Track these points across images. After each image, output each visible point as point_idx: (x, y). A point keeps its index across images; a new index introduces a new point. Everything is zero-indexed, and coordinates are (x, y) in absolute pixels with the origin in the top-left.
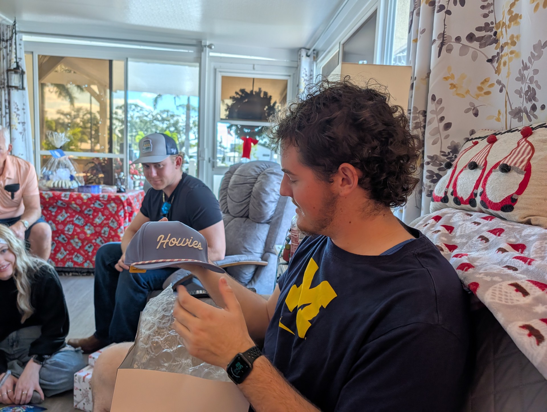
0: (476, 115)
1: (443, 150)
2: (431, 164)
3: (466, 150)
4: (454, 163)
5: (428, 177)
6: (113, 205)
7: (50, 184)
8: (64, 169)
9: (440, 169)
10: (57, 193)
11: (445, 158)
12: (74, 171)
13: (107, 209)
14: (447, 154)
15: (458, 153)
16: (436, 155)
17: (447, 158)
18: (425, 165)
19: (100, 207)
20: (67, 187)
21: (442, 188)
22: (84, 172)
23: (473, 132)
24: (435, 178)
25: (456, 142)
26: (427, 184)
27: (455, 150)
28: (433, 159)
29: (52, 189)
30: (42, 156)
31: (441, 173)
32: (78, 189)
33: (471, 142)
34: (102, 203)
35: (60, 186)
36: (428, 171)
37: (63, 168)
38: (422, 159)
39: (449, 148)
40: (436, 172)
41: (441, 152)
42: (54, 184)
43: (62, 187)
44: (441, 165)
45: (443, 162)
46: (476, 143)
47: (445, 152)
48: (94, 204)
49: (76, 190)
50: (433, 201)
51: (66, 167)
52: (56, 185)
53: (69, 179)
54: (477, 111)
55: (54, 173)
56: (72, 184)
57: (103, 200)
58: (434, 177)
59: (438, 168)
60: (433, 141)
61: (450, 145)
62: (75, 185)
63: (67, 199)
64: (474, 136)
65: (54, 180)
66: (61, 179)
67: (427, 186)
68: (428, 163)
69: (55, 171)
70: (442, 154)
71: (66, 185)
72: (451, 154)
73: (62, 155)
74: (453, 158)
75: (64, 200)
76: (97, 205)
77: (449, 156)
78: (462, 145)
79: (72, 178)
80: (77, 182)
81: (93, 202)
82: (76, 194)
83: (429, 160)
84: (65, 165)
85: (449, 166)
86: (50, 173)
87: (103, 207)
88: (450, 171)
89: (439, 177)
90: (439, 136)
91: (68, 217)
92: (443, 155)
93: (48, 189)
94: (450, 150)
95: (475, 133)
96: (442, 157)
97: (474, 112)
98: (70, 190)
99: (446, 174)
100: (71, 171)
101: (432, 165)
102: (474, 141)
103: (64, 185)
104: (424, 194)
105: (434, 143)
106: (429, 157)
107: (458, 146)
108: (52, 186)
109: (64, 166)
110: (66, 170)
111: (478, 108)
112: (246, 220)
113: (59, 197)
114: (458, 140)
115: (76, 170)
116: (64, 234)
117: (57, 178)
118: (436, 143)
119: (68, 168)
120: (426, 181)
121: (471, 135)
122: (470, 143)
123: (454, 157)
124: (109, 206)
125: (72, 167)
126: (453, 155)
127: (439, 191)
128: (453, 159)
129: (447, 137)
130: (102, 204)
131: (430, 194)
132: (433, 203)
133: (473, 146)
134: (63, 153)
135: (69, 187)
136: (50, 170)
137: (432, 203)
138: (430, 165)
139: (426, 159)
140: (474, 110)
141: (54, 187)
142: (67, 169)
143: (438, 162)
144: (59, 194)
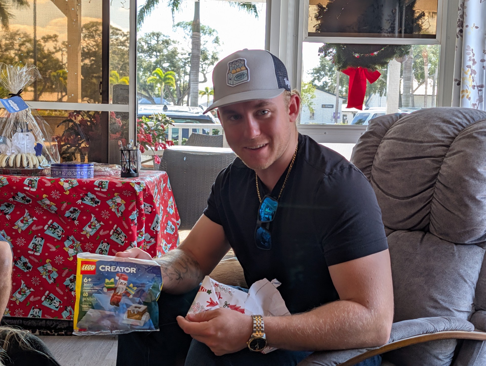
6: (119, 200)
8: (26, 133)
10: (16, 178)
12: (43, 137)
13: (107, 207)
19: (94, 205)
20: (32, 167)
32: (52, 171)
34: (98, 197)
35: (18, 165)
37: (23, 132)
42: (7, 161)
43: (21, 167)
48: (82, 199)
49: (49, 172)
51: (28, 129)
52: (11, 164)
53: (35, 152)
55: (8, 141)
56: (40, 162)
57: (100, 192)
62: (44, 163)
63: (34, 190)
65: (8, 154)
66: (19, 151)
69: (10, 137)
71: (28, 164)
73: (22, 107)
75: (29, 191)
76: (87, 202)
79: (39, 149)
80: (48, 158)
81: (81, 195)
82: (50, 180)
84: (27, 126)
87: (99, 204)
91: (34, 222)
98: (36, 172)
100: (36, 138)
103: (25, 164)
109: (25, 129)
110: (28, 136)
112: (423, 236)
113: (20, 186)
116: (27, 256)
117: (14, 151)
119: (31, 130)
124: (109, 202)
125: (38, 130)
130: (97, 200)
135: (34, 166)
141: (8, 166)
142: (30, 134)
144: (18, 181)
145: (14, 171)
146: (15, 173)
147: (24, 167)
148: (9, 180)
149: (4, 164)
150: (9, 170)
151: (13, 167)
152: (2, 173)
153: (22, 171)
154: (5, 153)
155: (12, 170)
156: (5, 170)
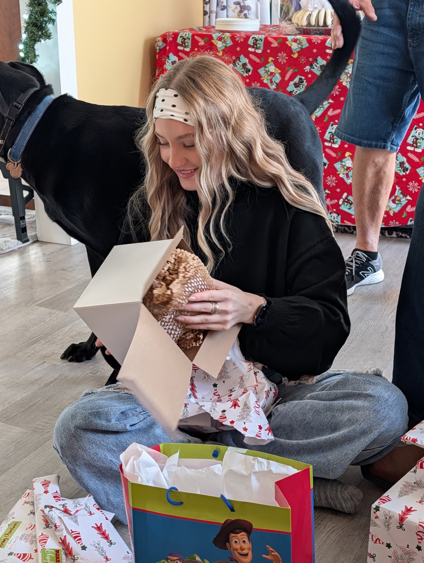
10: (317, 38)
52: (313, 22)
93: (297, 32)
141: (309, 24)
144: (319, 42)
145: (316, 30)
146: (317, 34)
147: (327, 26)
148: (309, 41)
149: (304, 23)
150: (310, 30)
151: (314, 26)
152: (302, 33)
153: (325, 30)
154: (307, 6)
155: (313, 30)
156: (306, 29)
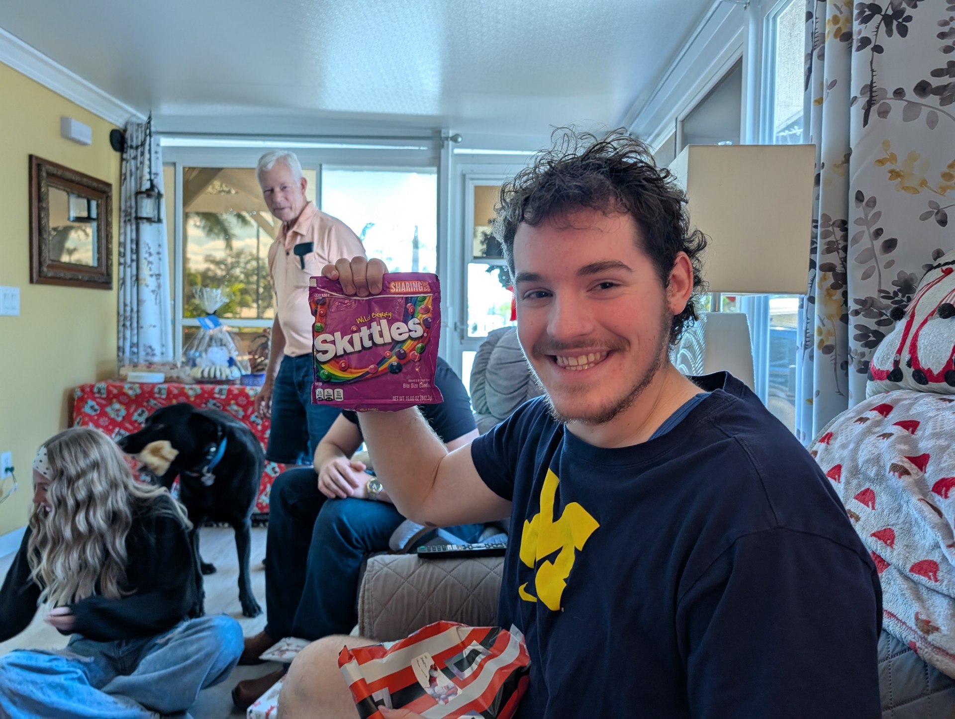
0: (943, 222)
1: (882, 288)
2: (862, 313)
3: (930, 286)
4: (908, 309)
5: (857, 338)
7: (197, 373)
8: (220, 347)
9: (879, 323)
10: (208, 387)
11: (889, 302)
12: (235, 351)
14: (892, 295)
15: (915, 292)
16: (871, 298)
17: (892, 303)
18: (850, 317)
20: (224, 378)
21: (887, 355)
22: (250, 353)
23: (938, 254)
24: (872, 338)
25: (908, 274)
26: (856, 350)
27: (907, 287)
28: (866, 305)
29: (199, 382)
30: (185, 327)
31: (882, 329)
32: (241, 380)
33: (939, 270)
35: (212, 375)
36: (857, 327)
37: (217, 346)
38: (844, 306)
39: (894, 283)
40: (874, 327)
41: (880, 291)
42: (203, 372)
43: (215, 377)
44: (881, 314)
45: (884, 309)
46: (948, 272)
47: (888, 293)
49: (238, 382)
50: (872, 378)
51: (222, 344)
52: (206, 374)
53: (227, 364)
54: (945, 215)
55: (204, 355)
56: (231, 372)
58: (870, 336)
59: (876, 320)
60: (864, 273)
61: (897, 279)
62: (235, 373)
64: (941, 260)
65: (203, 366)
66: (213, 364)
67: (856, 354)
68: (857, 313)
69: (206, 351)
70: (883, 294)
71: (221, 374)
72: (900, 295)
73: (217, 324)
74: (903, 301)
75: (219, 398)
77: (896, 299)
78: (919, 277)
79: (231, 362)
80: (239, 369)
82: (238, 389)
83: (858, 307)
84: (221, 340)
85: (898, 314)
86: (197, 354)
88: (901, 325)
89: (880, 337)
90: (875, 265)
92: (883, 297)
93: (194, 382)
94: (896, 288)
95: (944, 254)
96: (882, 300)
97: (939, 217)
98: (228, 382)
99: (893, 329)
100: (229, 352)
101: (865, 316)
102: (944, 268)
103: (218, 374)
104: (852, 369)
105: (866, 276)
106: (857, 301)
107: (912, 279)
108: (199, 376)
109: (219, 344)
110: (222, 349)
111: (946, 211)
113: (211, 394)
114: (912, 269)
115: (237, 349)
117: (209, 363)
118: (870, 277)
119: (225, 345)
120: (853, 344)
121: (935, 259)
122: (938, 273)
123: (905, 299)
125: (232, 345)
126: (903, 296)
127: (883, 361)
128: (904, 303)
129: (890, 264)
131: (865, 368)
132: (872, 382)
133: (942, 277)
134: (218, 322)
135: (227, 377)
136: (197, 350)
137: (869, 383)
138: (861, 315)
139: (852, 306)
140: (939, 214)
141: (203, 377)
142: (224, 348)
143: (875, 310)
144: (210, 390)
146: (209, 383)
148: (202, 389)
150: (203, 380)
151: (207, 378)
153: (215, 380)
